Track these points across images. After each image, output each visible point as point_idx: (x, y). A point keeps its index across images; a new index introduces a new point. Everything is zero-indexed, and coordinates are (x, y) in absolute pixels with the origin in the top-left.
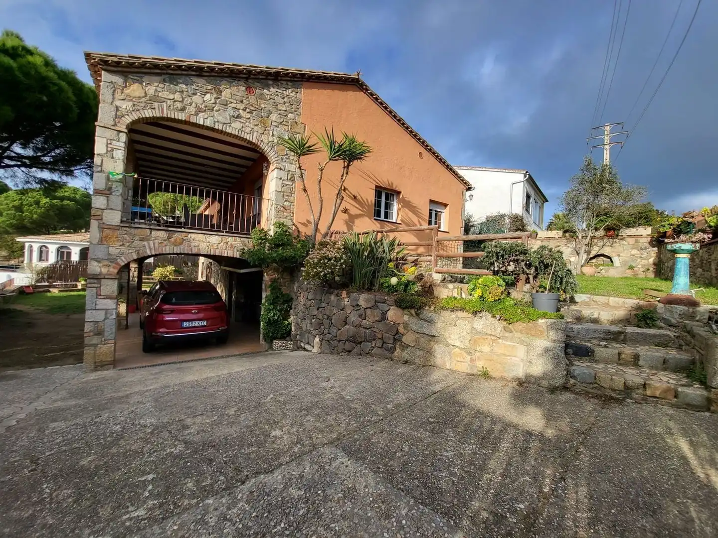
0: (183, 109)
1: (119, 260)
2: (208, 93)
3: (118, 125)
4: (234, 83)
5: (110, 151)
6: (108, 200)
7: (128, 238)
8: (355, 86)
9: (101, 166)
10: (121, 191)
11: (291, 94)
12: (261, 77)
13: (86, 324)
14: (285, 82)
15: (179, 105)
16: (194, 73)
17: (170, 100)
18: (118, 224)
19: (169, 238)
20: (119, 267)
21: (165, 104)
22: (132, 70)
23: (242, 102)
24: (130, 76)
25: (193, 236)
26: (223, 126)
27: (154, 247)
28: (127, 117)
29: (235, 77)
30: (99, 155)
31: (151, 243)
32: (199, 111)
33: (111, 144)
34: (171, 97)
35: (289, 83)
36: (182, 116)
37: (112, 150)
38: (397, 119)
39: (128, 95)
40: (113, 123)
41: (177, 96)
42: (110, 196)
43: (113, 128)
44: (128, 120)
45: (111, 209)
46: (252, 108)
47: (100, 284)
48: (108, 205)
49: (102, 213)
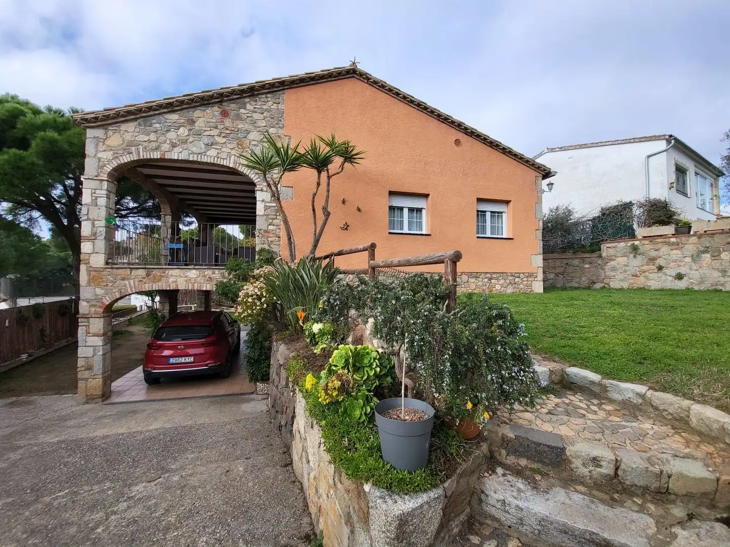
0: (157, 149)
1: (104, 300)
2: (180, 126)
3: (101, 174)
4: (207, 111)
5: (94, 200)
6: (94, 245)
7: (111, 279)
8: (353, 79)
9: (87, 214)
10: (104, 235)
11: (272, 107)
12: (235, 97)
13: (79, 359)
14: (264, 96)
15: (154, 145)
16: (166, 110)
17: (145, 141)
18: (102, 266)
19: (148, 275)
20: (104, 306)
21: (141, 147)
22: (110, 122)
23: (216, 128)
24: (110, 128)
25: (171, 272)
26: (198, 156)
27: (134, 285)
28: (107, 166)
29: (208, 104)
30: (85, 204)
31: (132, 281)
32: (174, 146)
33: (95, 193)
34: (146, 138)
35: (269, 95)
36: (156, 155)
37: (96, 199)
38: (415, 105)
39: (108, 146)
40: (96, 174)
41: (153, 137)
42: (95, 240)
43: (96, 178)
44: (109, 168)
45: (97, 253)
46: (228, 132)
47: (89, 322)
48: (94, 250)
49: (90, 256)
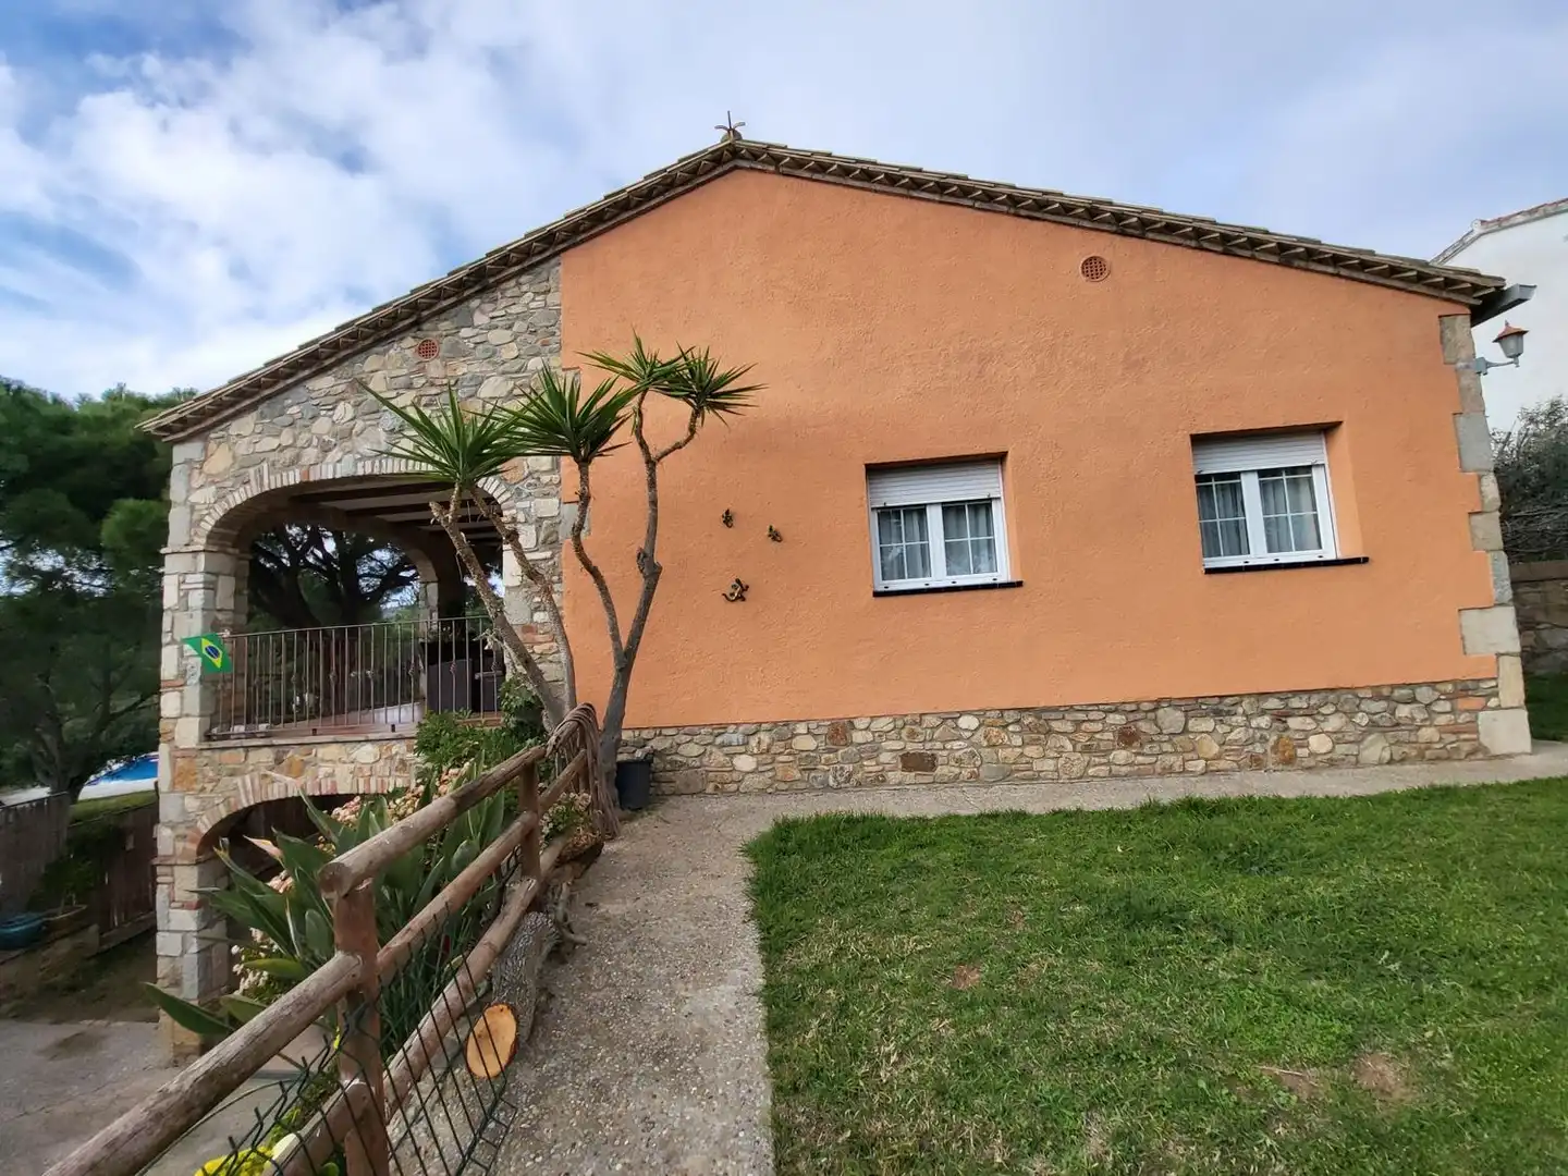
0: (294, 462)
1: (199, 823)
2: (337, 402)
3: (196, 539)
4: (391, 351)
5: (184, 596)
6: (182, 698)
7: (211, 774)
8: (736, 172)
9: (171, 631)
10: (199, 674)
11: (533, 305)
12: (445, 303)
13: (159, 961)
14: (512, 283)
15: (289, 454)
16: (307, 372)
17: (274, 450)
18: (194, 746)
19: (279, 761)
20: (200, 838)
21: (265, 465)
22: (209, 422)
23: (409, 387)
24: (212, 435)
25: (322, 752)
26: (373, 464)
27: (253, 790)
28: (207, 518)
29: (394, 334)
30: (169, 609)
31: (248, 778)
32: (326, 449)
33: (184, 582)
34: (274, 443)
35: (524, 279)
36: (293, 478)
37: (186, 595)
39: (209, 475)
40: (186, 541)
41: (286, 438)
42: (186, 688)
43: (184, 550)
44: (208, 525)
45: (187, 715)
46: (434, 391)
47: (172, 875)
48: (182, 709)
49: (175, 725)
